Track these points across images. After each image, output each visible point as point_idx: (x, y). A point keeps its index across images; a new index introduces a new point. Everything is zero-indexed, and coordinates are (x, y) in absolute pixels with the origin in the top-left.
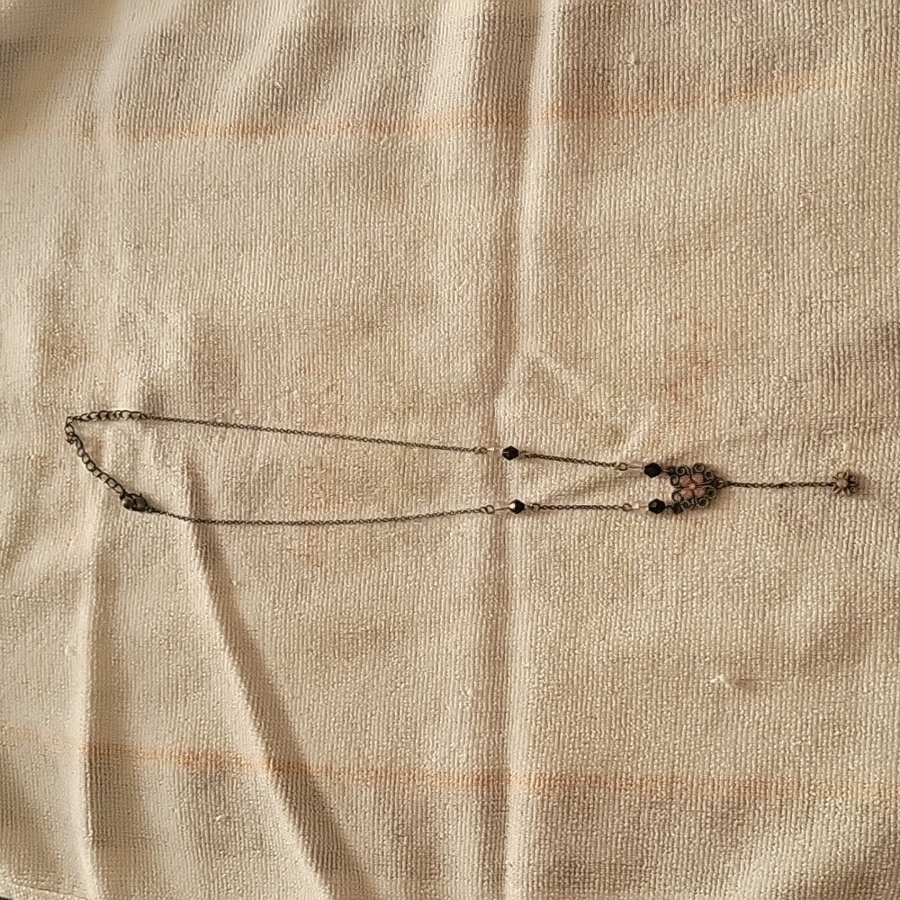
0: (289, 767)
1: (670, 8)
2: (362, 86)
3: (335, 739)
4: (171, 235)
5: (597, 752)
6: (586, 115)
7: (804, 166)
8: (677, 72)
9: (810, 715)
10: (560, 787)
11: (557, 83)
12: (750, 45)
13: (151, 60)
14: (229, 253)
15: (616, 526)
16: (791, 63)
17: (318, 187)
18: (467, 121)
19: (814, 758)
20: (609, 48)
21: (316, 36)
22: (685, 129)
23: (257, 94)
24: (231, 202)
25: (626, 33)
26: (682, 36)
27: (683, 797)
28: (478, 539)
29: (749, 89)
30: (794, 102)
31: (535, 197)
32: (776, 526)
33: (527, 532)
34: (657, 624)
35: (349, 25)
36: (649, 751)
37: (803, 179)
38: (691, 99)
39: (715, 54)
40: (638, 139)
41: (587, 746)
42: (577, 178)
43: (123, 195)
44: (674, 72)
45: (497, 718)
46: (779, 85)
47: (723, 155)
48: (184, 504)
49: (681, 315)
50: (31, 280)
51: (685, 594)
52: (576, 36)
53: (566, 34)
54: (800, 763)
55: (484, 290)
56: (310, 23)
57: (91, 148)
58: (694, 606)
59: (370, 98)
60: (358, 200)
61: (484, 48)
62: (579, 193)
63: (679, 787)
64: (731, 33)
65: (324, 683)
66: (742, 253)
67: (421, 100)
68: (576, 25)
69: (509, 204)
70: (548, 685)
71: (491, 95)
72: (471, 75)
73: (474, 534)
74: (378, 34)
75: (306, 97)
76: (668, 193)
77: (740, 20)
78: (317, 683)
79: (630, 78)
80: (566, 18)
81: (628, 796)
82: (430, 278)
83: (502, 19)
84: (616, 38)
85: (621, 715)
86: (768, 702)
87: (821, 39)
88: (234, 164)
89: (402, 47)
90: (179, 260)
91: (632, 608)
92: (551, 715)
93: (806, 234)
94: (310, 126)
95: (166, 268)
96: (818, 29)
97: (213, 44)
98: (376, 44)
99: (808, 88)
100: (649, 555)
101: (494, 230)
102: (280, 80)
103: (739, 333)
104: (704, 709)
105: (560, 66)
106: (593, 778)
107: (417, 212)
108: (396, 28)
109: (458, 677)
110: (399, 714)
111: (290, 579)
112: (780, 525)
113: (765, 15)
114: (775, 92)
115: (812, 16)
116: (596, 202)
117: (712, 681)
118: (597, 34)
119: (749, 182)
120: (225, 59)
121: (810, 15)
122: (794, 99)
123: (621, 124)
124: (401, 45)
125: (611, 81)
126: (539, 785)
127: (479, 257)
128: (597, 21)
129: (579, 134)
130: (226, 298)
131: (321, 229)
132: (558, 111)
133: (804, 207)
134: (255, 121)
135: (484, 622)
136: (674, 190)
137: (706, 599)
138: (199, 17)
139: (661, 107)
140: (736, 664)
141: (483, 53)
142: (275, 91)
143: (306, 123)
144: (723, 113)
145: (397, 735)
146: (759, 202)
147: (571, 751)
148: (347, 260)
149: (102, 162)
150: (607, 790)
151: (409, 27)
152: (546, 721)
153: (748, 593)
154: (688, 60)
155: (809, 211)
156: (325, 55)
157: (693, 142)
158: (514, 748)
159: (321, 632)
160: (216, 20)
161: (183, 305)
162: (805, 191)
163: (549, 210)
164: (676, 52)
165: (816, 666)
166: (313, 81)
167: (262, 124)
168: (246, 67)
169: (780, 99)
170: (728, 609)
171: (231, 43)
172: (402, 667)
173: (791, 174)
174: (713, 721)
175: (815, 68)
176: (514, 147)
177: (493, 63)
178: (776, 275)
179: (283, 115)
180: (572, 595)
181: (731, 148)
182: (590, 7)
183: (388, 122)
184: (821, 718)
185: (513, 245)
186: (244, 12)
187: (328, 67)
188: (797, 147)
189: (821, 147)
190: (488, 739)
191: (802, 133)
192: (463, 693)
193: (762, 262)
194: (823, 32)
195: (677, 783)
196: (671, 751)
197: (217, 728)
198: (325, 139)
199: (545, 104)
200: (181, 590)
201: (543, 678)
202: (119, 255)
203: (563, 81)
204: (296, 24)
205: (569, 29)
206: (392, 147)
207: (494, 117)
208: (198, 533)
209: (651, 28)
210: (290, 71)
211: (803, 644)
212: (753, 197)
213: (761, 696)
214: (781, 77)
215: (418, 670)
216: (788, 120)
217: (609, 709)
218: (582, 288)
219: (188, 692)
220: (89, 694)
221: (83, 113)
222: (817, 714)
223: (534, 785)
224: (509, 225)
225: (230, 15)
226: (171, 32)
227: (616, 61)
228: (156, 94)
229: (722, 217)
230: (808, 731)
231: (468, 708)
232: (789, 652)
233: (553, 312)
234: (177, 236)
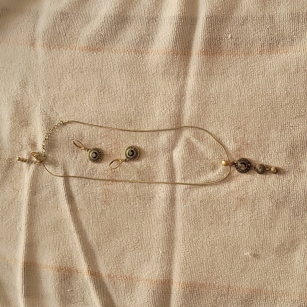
0: (95, 274)
1: (244, 20)
2: (133, 37)
3: (113, 265)
4: (61, 84)
5: (203, 276)
6: (212, 55)
7: (287, 79)
8: (245, 42)
9: (278, 268)
10: (190, 287)
11: (203, 43)
12: (271, 35)
13: (57, 21)
14: (81, 92)
15: (214, 199)
16: (285, 43)
17: (115, 71)
18: (170, 53)
19: (278, 283)
20: (222, 31)
21: (117, 18)
22: (247, 63)
23: (95, 37)
24: (83, 74)
25: (228, 27)
26: (247, 30)
27: (232, 293)
28: (165, 200)
29: (270, 51)
30: (285, 57)
31: (192, 82)
32: (268, 203)
33: (182, 198)
34: (227, 234)
35: (129, 15)
36: (221, 277)
37: (286, 84)
38: (249, 52)
39: (259, 37)
40: (230, 64)
41: (200, 273)
42: (208, 76)
43: (44, 69)
44: (244, 42)
45: (170, 262)
46: (280, 50)
47: (259, 73)
48: (61, 180)
49: (240, 127)
50: (9, 96)
51: (237, 224)
52: (210, 26)
53: (207, 25)
54: (273, 284)
55: (172, 113)
56: (115, 13)
57: (33, 51)
58: (240, 228)
59: (135, 41)
60: (129, 77)
61: (178, 28)
62: (208, 81)
63: (231, 290)
64: (265, 31)
65: (109, 246)
66: (263, 108)
67: (154, 43)
68: (211, 22)
69: (183, 83)
70: (188, 251)
71: (179, 45)
72: (173, 37)
73: (164, 198)
74: (139, 19)
75: (112, 39)
76: (239, 85)
77: (268, 26)
78: (107, 246)
79: (229, 43)
80: (207, 20)
81: (213, 292)
82: (153, 107)
83: (185, 18)
84: (225, 28)
85: (213, 264)
86: (263, 263)
87: (296, 36)
88: (85, 61)
89: (148, 24)
90: (63, 93)
91: (218, 227)
92: (189, 262)
93: (286, 103)
94: (113, 50)
95: (59, 96)
96: (295, 32)
97: (80, 17)
98: (139, 22)
99: (290, 52)
100: (225, 210)
101: (177, 92)
102: (104, 33)
103: (260, 135)
104: (241, 264)
105: (204, 37)
106: (202, 285)
107: (149, 83)
108: (146, 17)
109: (157, 247)
110: (135, 258)
111: (98, 209)
112: (270, 202)
113: (277, 25)
114: (279, 52)
115: (294, 27)
116: (214, 85)
117: (245, 254)
118: (218, 26)
119: (268, 84)
120: (84, 23)
121: (293, 27)
122: (285, 55)
123: (224, 59)
124: (147, 23)
125: (222, 43)
126: (183, 286)
127: (171, 101)
128: (218, 22)
129: (209, 61)
130: (80, 108)
131: (115, 87)
132: (203, 52)
133: (286, 93)
134: (94, 46)
135: (167, 228)
136: (241, 84)
137: (244, 226)
138: (75, 7)
139: (239, 54)
140: (253, 249)
141: (177, 30)
142: (101, 36)
143: (112, 48)
144: (260, 58)
145: (134, 265)
146: (271, 90)
147: (195, 275)
148: (124, 98)
149: (37, 56)
150: (206, 289)
151: (151, 17)
152: (187, 264)
153: (259, 225)
154: (249, 39)
155: (288, 95)
156: (120, 24)
157: (249, 68)
158: (175, 272)
159: (110, 228)
160: (81, 9)
161: (64, 110)
162: (287, 88)
163: (197, 87)
164: (245, 35)
165: (281, 251)
166: (115, 34)
167: (96, 48)
168: (91, 27)
169: (280, 55)
170: (251, 230)
171: (86, 17)
172: (137, 242)
173: (282, 82)
174: (244, 268)
175: (293, 45)
176: (186, 63)
177: (181, 33)
178: (274, 116)
179: (104, 45)
180: (197, 221)
181: (262, 71)
182: (216, 17)
183: (141, 50)
184: (281, 270)
185: (183, 98)
186: (91, 7)
187: (121, 29)
188: (285, 73)
189: (293, 73)
190: (166, 268)
191: (287, 68)
192: (158, 252)
193: (270, 111)
194: (297, 33)
195: (231, 288)
196: (229, 278)
197: (70, 259)
198: (119, 55)
199: (198, 49)
200: (59, 210)
201: (187, 249)
202: (42, 90)
203: (205, 42)
204: (110, 13)
205: (208, 24)
206: (142, 59)
207: (180, 53)
208: (66, 191)
209: (237, 26)
210: (107, 30)
211: (277, 244)
212: (269, 89)
213: (261, 261)
214: (281, 48)
215: (143, 243)
216: (282, 63)
217: (209, 262)
218: (206, 114)
219: (60, 246)
220: (25, 245)
221: (31, 38)
222: (280, 268)
223: (181, 286)
224: (182, 91)
225: (86, 7)
226: (64, 11)
227: (224, 36)
228: (58, 33)
229: (258, 95)
230: (277, 274)
231: (160, 258)
232: (272, 246)
233: (195, 122)
234: (63, 85)
